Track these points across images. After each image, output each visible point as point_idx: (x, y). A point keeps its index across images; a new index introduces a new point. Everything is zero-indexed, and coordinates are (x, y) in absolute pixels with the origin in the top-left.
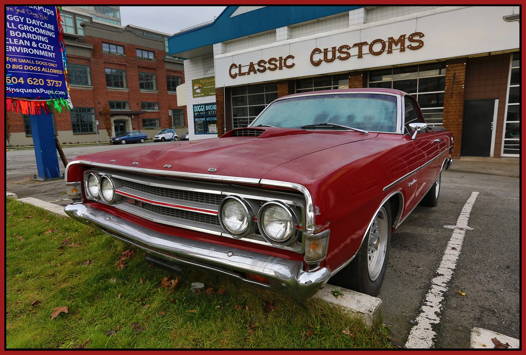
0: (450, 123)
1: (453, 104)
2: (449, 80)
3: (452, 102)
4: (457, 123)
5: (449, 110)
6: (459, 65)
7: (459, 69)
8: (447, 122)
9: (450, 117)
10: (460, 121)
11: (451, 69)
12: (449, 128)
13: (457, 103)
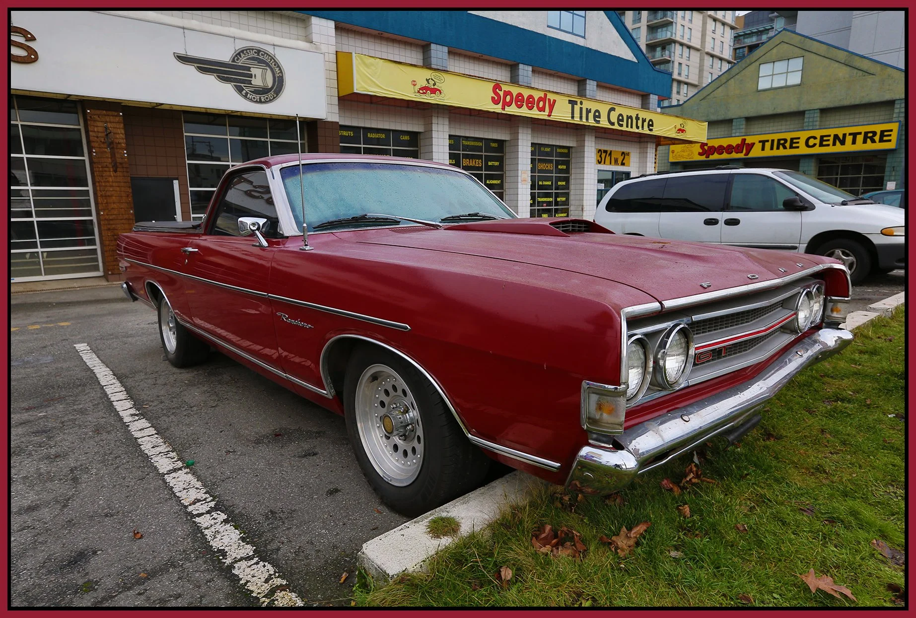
0: (114, 216)
1: (112, 182)
2: (97, 137)
3: (110, 179)
4: (126, 216)
5: (108, 193)
6: (110, 113)
7: (112, 120)
8: (108, 215)
9: (113, 206)
10: (132, 214)
11: (96, 117)
12: (113, 226)
13: (120, 182)
